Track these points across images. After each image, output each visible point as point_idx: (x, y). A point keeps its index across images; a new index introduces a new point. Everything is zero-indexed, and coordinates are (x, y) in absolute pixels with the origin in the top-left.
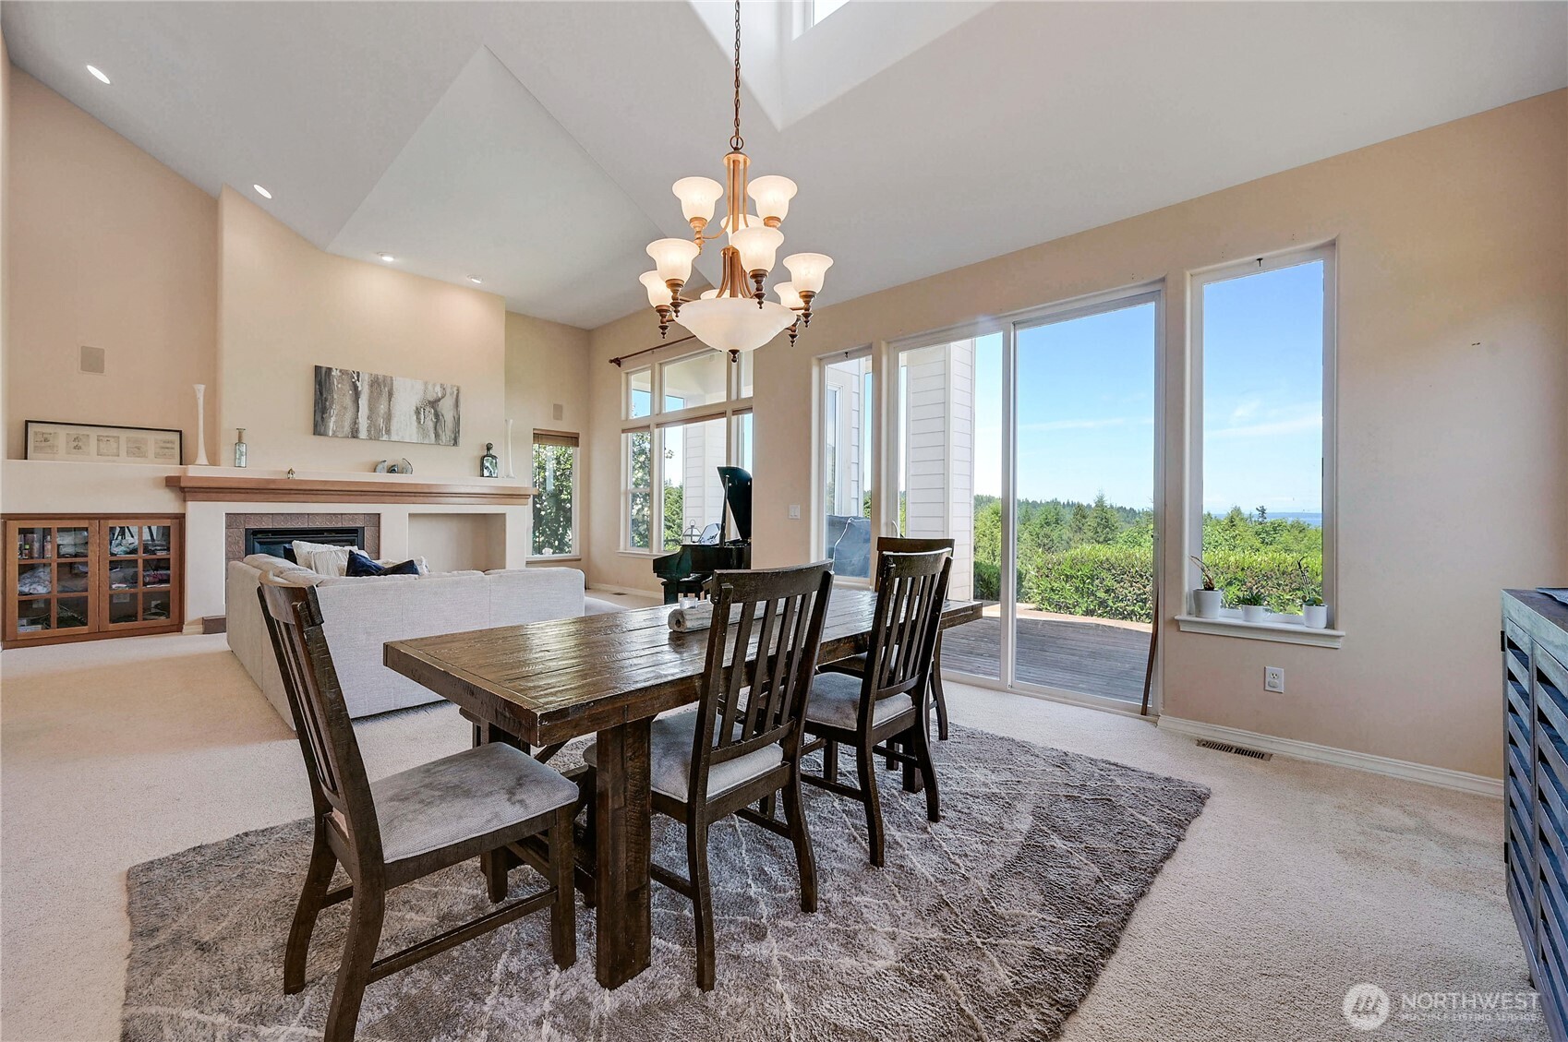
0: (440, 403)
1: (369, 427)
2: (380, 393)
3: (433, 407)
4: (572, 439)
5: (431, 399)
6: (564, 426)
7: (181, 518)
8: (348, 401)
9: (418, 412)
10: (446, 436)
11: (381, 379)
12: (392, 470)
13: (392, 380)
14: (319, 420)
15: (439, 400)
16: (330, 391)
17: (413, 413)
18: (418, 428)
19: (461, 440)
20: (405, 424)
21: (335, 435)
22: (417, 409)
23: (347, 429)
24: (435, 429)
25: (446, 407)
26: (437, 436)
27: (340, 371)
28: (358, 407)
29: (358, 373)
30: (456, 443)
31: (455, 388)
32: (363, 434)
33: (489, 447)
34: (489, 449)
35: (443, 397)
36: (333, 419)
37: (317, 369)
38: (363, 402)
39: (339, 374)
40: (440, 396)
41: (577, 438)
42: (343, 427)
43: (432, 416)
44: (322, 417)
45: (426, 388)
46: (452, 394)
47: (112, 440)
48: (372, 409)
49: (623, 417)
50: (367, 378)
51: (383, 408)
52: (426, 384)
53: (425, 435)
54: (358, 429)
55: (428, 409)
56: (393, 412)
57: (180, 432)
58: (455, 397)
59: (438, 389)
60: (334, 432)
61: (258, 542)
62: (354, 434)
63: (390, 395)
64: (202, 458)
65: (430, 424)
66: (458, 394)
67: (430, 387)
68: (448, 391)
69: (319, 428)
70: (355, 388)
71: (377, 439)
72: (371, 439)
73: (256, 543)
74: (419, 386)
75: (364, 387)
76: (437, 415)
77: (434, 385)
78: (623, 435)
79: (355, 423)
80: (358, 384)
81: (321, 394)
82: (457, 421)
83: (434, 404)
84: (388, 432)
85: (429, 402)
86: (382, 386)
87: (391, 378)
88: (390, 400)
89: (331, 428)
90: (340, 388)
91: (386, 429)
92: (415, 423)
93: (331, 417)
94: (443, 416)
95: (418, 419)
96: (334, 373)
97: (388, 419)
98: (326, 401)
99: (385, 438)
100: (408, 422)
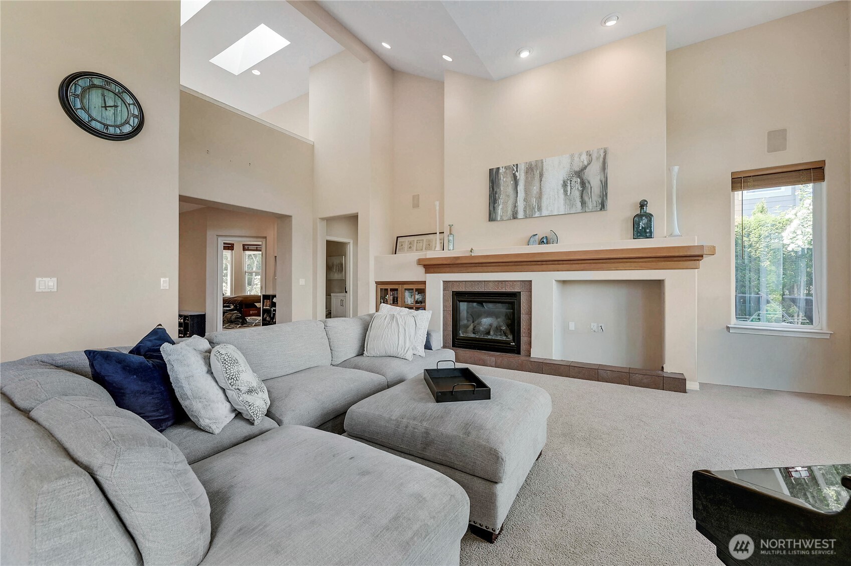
0: (586, 171)
1: (525, 207)
2: (533, 177)
3: (579, 176)
5: (577, 169)
8: (510, 190)
9: (565, 185)
10: (593, 201)
11: (534, 164)
12: (541, 242)
13: (542, 162)
14: (492, 209)
15: (585, 167)
16: (499, 186)
17: (560, 187)
18: (565, 200)
19: (610, 203)
20: (553, 197)
21: (502, 220)
22: (564, 182)
23: (510, 213)
24: (582, 197)
25: (592, 172)
26: (583, 203)
27: (505, 167)
28: (517, 192)
29: (517, 165)
30: (604, 207)
31: (602, 151)
32: (521, 215)
33: (643, 204)
34: (641, 207)
35: (589, 164)
36: (500, 207)
37: (491, 170)
38: (521, 188)
39: (504, 170)
40: (586, 163)
42: (507, 212)
43: (579, 186)
44: (494, 207)
45: (572, 160)
46: (598, 158)
48: (527, 191)
50: (523, 167)
51: (535, 189)
52: (572, 156)
53: (572, 205)
54: (517, 211)
55: (574, 179)
56: (544, 190)
58: (601, 160)
59: (585, 158)
60: (501, 216)
62: (515, 216)
63: (541, 175)
64: (438, 247)
65: (576, 194)
66: (604, 159)
67: (576, 159)
68: (594, 157)
69: (492, 218)
70: (515, 177)
71: (531, 217)
72: (526, 217)
74: (567, 161)
75: (521, 176)
76: (583, 184)
77: (580, 155)
79: (515, 206)
80: (517, 174)
81: (493, 189)
82: (605, 185)
83: (580, 174)
84: (540, 209)
85: (576, 172)
86: (535, 170)
87: (542, 160)
88: (541, 181)
89: (499, 214)
90: (505, 182)
91: (538, 206)
92: (562, 196)
93: (499, 205)
94: (589, 182)
95: (565, 191)
96: (501, 171)
97: (540, 197)
98: (496, 194)
99: (537, 214)
100: (556, 196)
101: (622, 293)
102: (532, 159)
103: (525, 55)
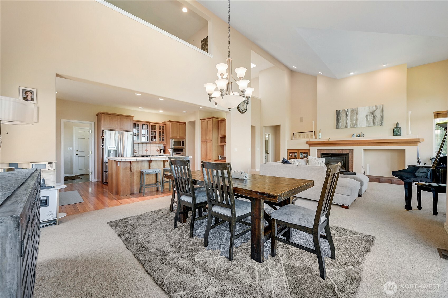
0: (375, 112)
1: (351, 124)
2: (354, 114)
3: (372, 114)
5: (372, 111)
8: (345, 118)
9: (367, 117)
10: (378, 122)
11: (354, 109)
12: (357, 136)
15: (375, 111)
16: (340, 116)
18: (367, 122)
19: (384, 123)
20: (362, 121)
21: (341, 128)
22: (366, 116)
23: (344, 126)
24: (373, 121)
26: (374, 123)
27: (342, 110)
28: (347, 119)
29: (347, 109)
30: (382, 125)
31: (382, 105)
32: (349, 126)
34: (397, 125)
35: (376, 110)
36: (340, 124)
37: (337, 111)
38: (349, 117)
42: (343, 126)
43: (372, 117)
44: (338, 124)
46: (380, 108)
47: (304, 135)
48: (351, 119)
50: (350, 110)
51: (355, 118)
53: (369, 124)
55: (370, 115)
56: (358, 118)
58: (381, 108)
59: (375, 108)
60: (341, 127)
62: (346, 127)
63: (357, 113)
64: (314, 137)
65: (371, 120)
66: (382, 108)
67: (371, 108)
68: (378, 107)
69: (337, 127)
70: (346, 113)
71: (353, 127)
72: (351, 127)
74: (368, 108)
75: (349, 113)
76: (374, 117)
77: (373, 107)
79: (347, 124)
80: (347, 112)
81: (337, 118)
82: (382, 117)
83: (372, 113)
84: (356, 125)
85: (371, 113)
86: (354, 111)
87: (357, 108)
88: (357, 115)
89: (340, 126)
90: (342, 115)
91: (356, 124)
92: (365, 121)
93: (340, 123)
94: (376, 116)
95: (367, 119)
96: (341, 111)
97: (356, 121)
98: (339, 119)
99: (355, 127)
101: (389, 154)
102: (354, 107)
103: (352, 74)
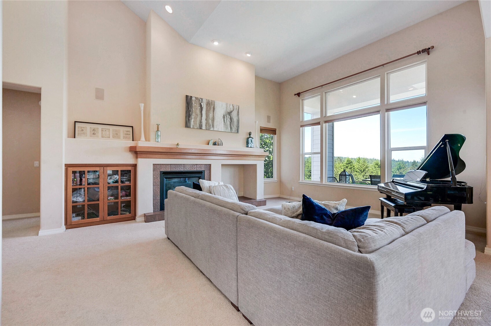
0: (232, 113)
1: (206, 124)
2: (210, 109)
3: (229, 115)
4: (273, 131)
5: (229, 111)
6: (271, 126)
7: (135, 166)
8: (198, 112)
9: (224, 117)
10: (234, 128)
11: (210, 102)
12: (214, 144)
13: (214, 102)
15: (232, 112)
16: (192, 107)
17: (222, 118)
18: (224, 125)
19: (240, 130)
21: (193, 128)
22: (224, 116)
23: (198, 125)
24: (230, 125)
25: (234, 114)
26: (231, 128)
27: (195, 98)
28: (202, 115)
29: (202, 99)
30: (238, 132)
31: (237, 107)
32: (204, 127)
34: (250, 135)
35: (233, 110)
36: (193, 120)
37: (187, 96)
38: (204, 112)
39: (195, 99)
40: (232, 110)
41: (275, 131)
42: (196, 124)
43: (229, 119)
44: (189, 119)
45: (227, 106)
46: (236, 109)
47: (107, 130)
48: (207, 116)
49: (301, 120)
50: (205, 101)
51: (211, 115)
52: (227, 104)
53: (227, 128)
54: (202, 125)
55: (228, 116)
56: (215, 117)
57: (132, 127)
58: (237, 110)
59: (231, 107)
60: (193, 126)
61: (165, 178)
62: (201, 127)
63: (214, 109)
64: (143, 138)
65: (228, 123)
68: (235, 108)
69: (187, 125)
70: (201, 106)
71: (209, 129)
72: (207, 130)
73: (164, 178)
74: (224, 106)
75: (204, 105)
76: (231, 119)
77: (230, 105)
78: (301, 128)
79: (201, 122)
80: (202, 104)
81: (188, 108)
82: (238, 122)
83: (230, 113)
85: (228, 112)
86: (211, 105)
87: (214, 101)
88: (214, 112)
89: (192, 124)
90: (195, 106)
91: (212, 125)
92: (223, 122)
93: (192, 119)
94: (233, 119)
95: (224, 120)
96: (193, 99)
97: (213, 120)
98: (190, 111)
99: (212, 129)
100: (220, 122)
102: (210, 99)
103: (216, 43)
